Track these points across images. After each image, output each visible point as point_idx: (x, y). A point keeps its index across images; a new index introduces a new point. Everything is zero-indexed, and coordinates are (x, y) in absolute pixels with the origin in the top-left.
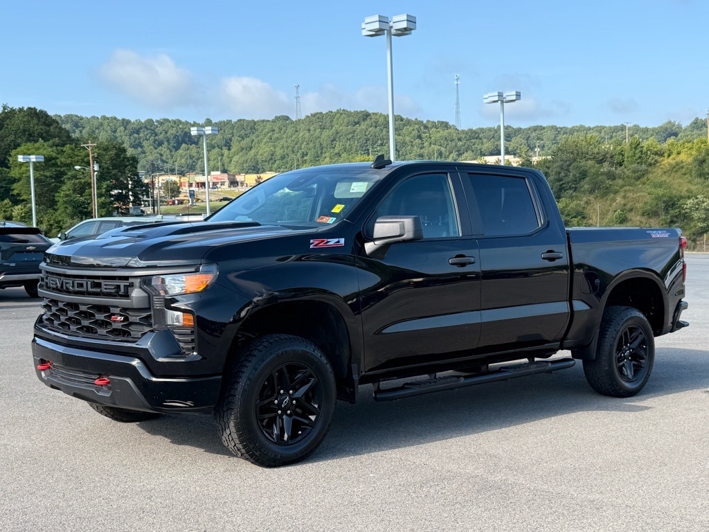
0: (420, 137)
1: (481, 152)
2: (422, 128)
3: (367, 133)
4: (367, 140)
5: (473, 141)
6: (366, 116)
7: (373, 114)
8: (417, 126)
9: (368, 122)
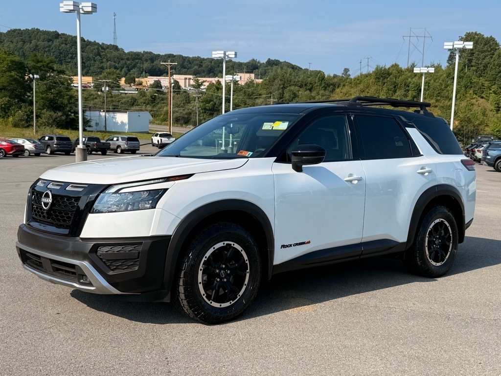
2: (100, 48)
3: (60, 48)
4: (61, 53)
8: (96, 47)
9: (60, 40)
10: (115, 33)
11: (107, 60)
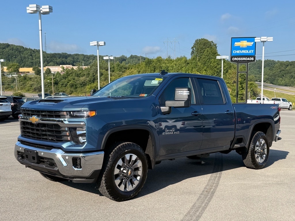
0: (31, 55)
1: (57, 63)
3: (9, 53)
5: (53, 58)
6: (8, 45)
7: (11, 45)
8: (30, 51)
9: (9, 48)
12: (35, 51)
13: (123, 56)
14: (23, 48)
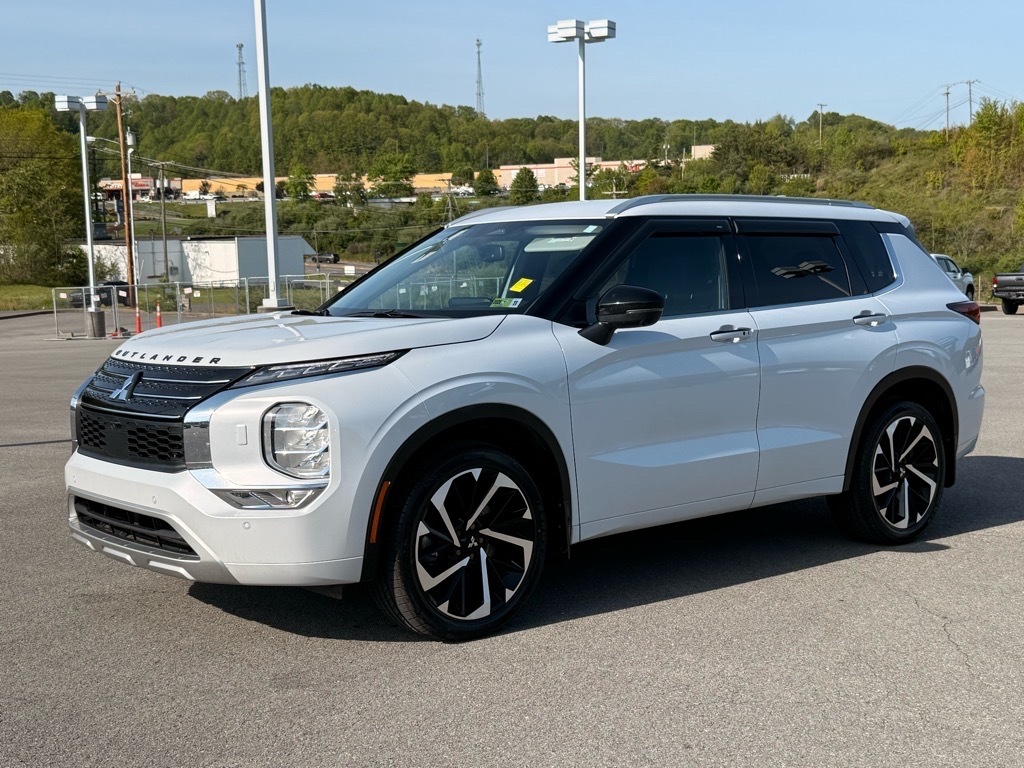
0: (434, 129)
1: (525, 153)
2: (438, 117)
3: (356, 120)
6: (351, 94)
7: (362, 92)
8: (429, 114)
9: (355, 104)
10: (479, 82)
11: (450, 142)
12: (447, 113)
13: (779, 117)
14: (405, 103)
